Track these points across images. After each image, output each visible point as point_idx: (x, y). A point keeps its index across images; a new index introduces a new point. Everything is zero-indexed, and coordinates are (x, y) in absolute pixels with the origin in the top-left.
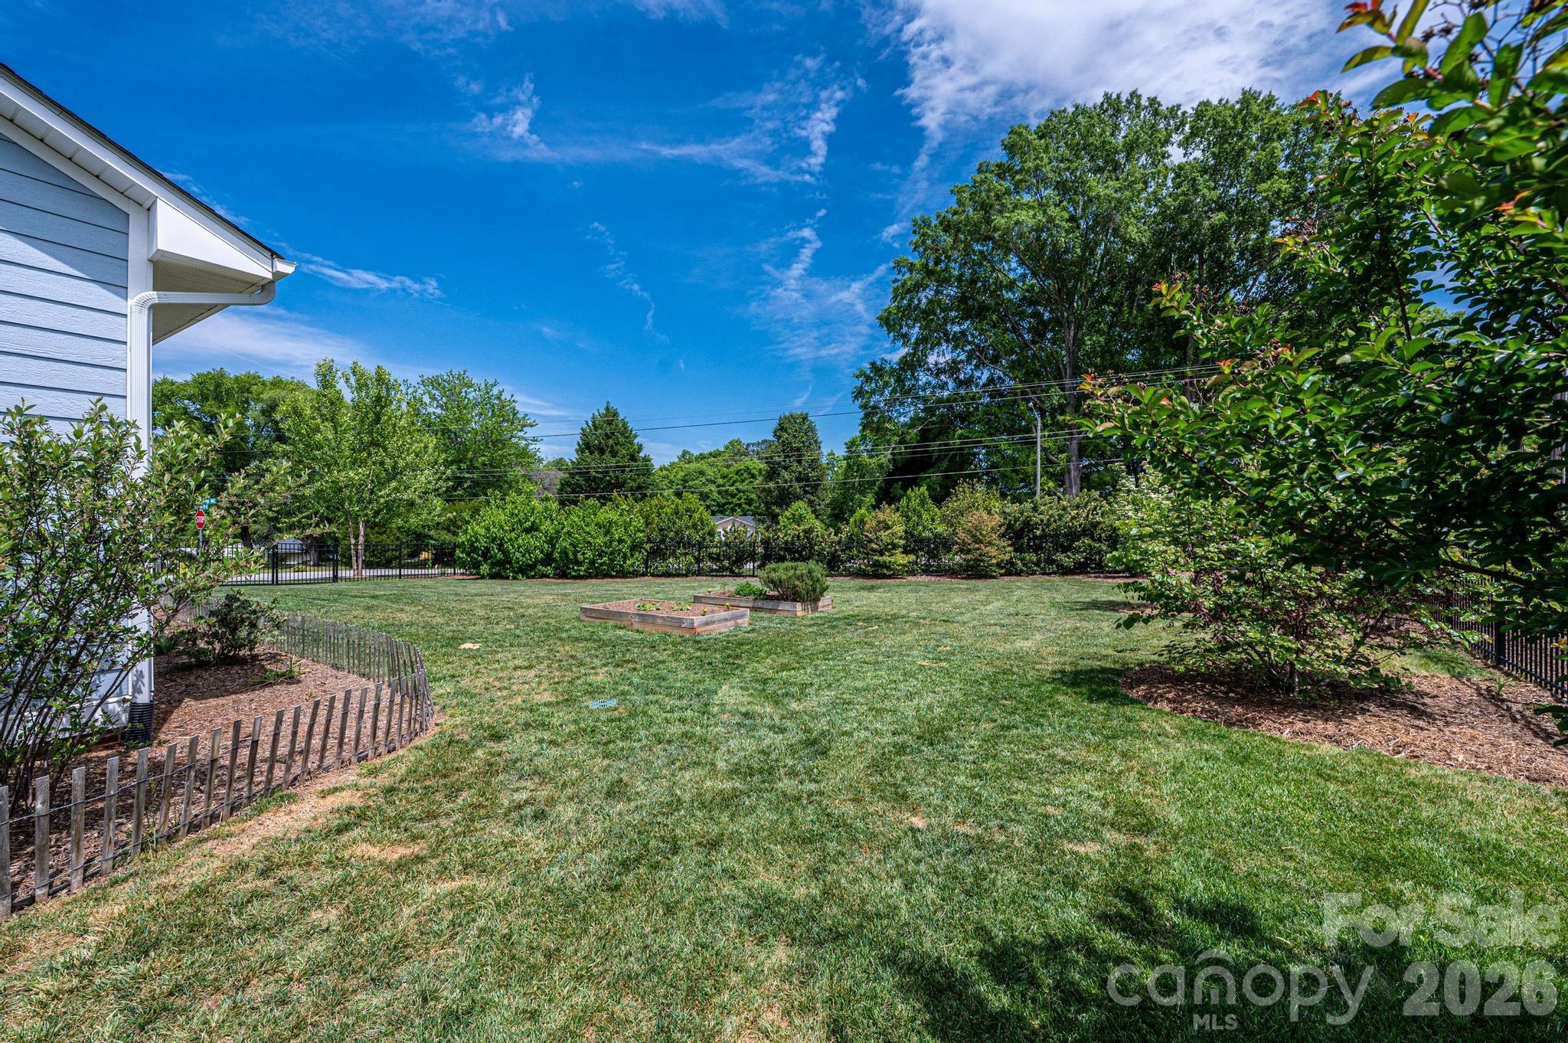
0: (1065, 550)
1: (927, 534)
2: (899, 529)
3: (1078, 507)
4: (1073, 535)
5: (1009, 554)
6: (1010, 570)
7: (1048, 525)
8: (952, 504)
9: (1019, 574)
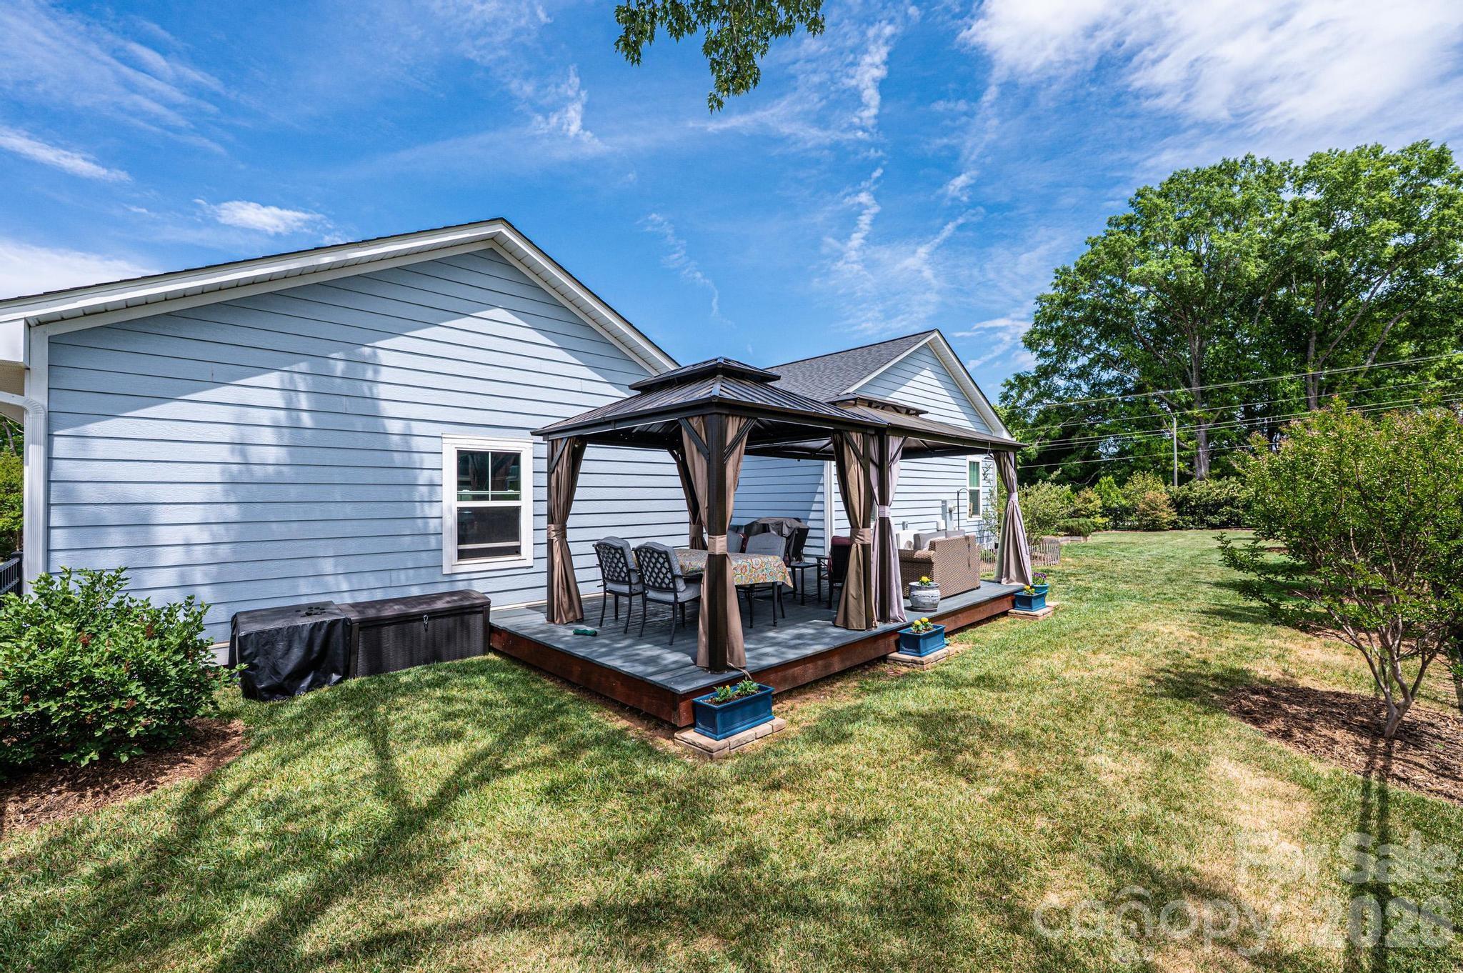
0: (1212, 514)
1: (1115, 505)
2: (1099, 503)
3: (1220, 487)
4: (1218, 505)
5: (1174, 517)
6: (1175, 526)
7: (1200, 498)
8: (1129, 486)
9: (1181, 528)
